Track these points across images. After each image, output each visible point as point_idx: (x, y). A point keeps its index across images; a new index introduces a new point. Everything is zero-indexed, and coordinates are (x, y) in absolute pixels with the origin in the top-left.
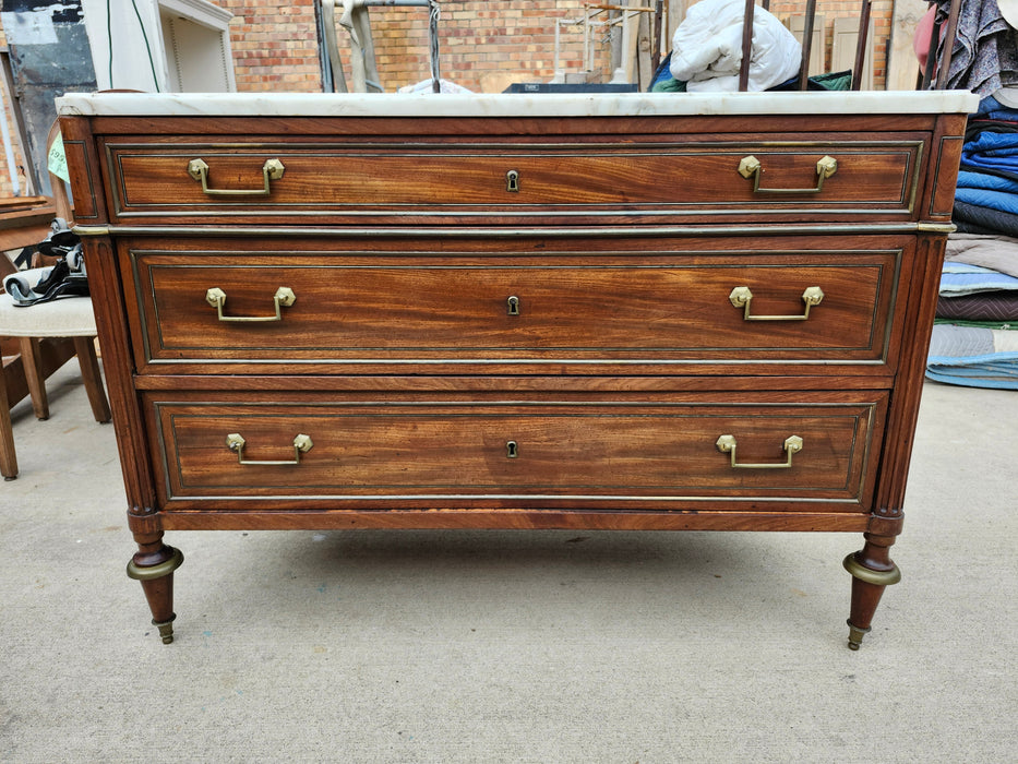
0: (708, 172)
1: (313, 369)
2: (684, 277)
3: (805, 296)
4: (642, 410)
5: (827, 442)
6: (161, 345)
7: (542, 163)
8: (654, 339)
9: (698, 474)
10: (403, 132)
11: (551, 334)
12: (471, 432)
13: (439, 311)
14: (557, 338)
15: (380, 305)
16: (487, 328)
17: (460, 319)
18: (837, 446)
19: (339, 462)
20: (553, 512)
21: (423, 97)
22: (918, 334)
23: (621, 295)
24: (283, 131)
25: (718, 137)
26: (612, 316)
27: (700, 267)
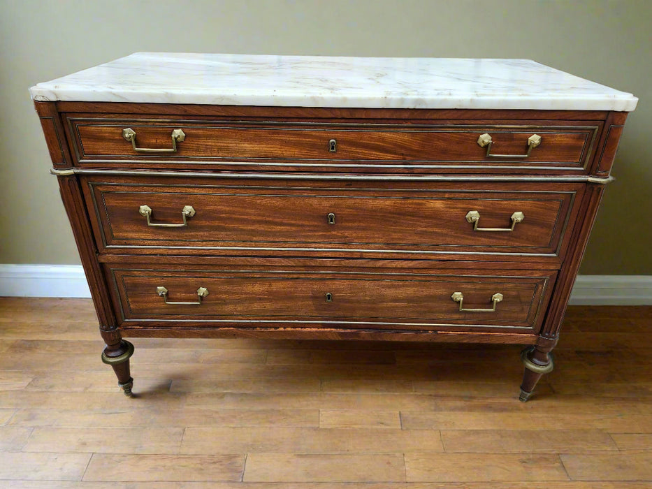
0: (458, 143)
1: (207, 252)
2: (438, 205)
3: (512, 217)
4: (408, 278)
5: (518, 297)
6: (113, 238)
7: (351, 136)
8: (417, 239)
9: (439, 312)
10: (262, 115)
11: (354, 235)
12: (304, 288)
13: (285, 221)
14: (357, 238)
15: (248, 217)
16: (315, 231)
17: (298, 226)
18: (523, 299)
19: (225, 302)
20: (353, 331)
21: (275, 94)
22: (580, 240)
23: (399, 214)
24: (183, 113)
25: (466, 122)
26: (392, 226)
27: (449, 198)
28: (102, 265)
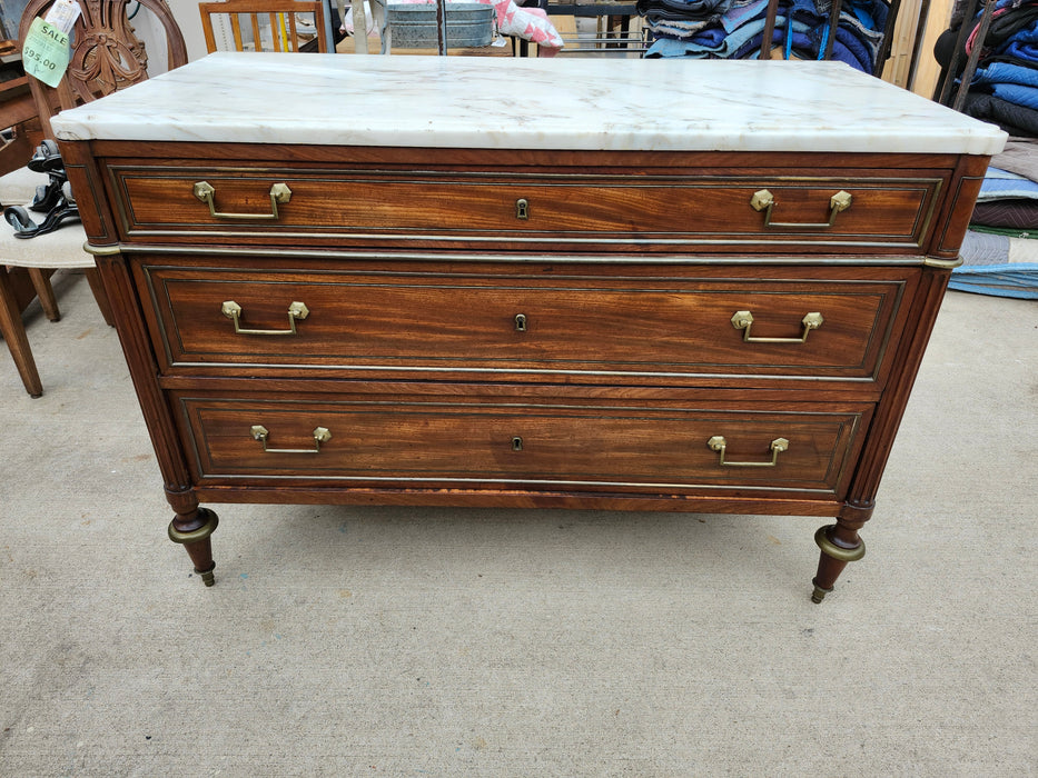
0: (720, 204)
1: (328, 374)
2: (688, 301)
3: (805, 321)
4: (640, 414)
5: (811, 444)
6: (183, 351)
7: (552, 193)
8: (655, 354)
9: (688, 467)
10: (412, 161)
11: (556, 348)
12: (479, 429)
13: (448, 326)
14: (561, 352)
15: (391, 320)
16: (495, 342)
17: (469, 333)
18: (819, 447)
19: (356, 450)
20: (554, 494)
21: (431, 127)
22: (910, 356)
23: (628, 315)
24: (288, 158)
25: (732, 171)
26: (616, 334)
27: (705, 292)
28: (166, 392)
